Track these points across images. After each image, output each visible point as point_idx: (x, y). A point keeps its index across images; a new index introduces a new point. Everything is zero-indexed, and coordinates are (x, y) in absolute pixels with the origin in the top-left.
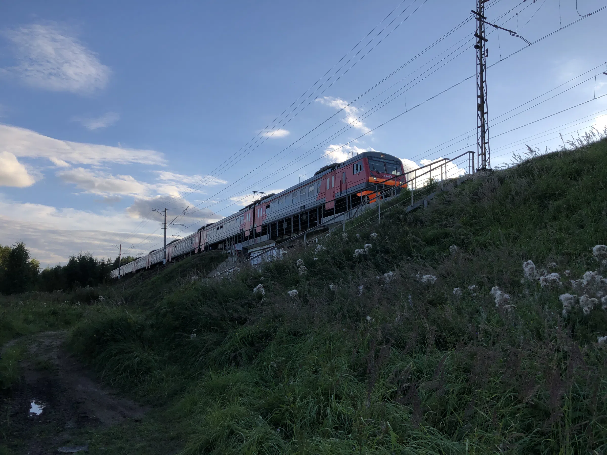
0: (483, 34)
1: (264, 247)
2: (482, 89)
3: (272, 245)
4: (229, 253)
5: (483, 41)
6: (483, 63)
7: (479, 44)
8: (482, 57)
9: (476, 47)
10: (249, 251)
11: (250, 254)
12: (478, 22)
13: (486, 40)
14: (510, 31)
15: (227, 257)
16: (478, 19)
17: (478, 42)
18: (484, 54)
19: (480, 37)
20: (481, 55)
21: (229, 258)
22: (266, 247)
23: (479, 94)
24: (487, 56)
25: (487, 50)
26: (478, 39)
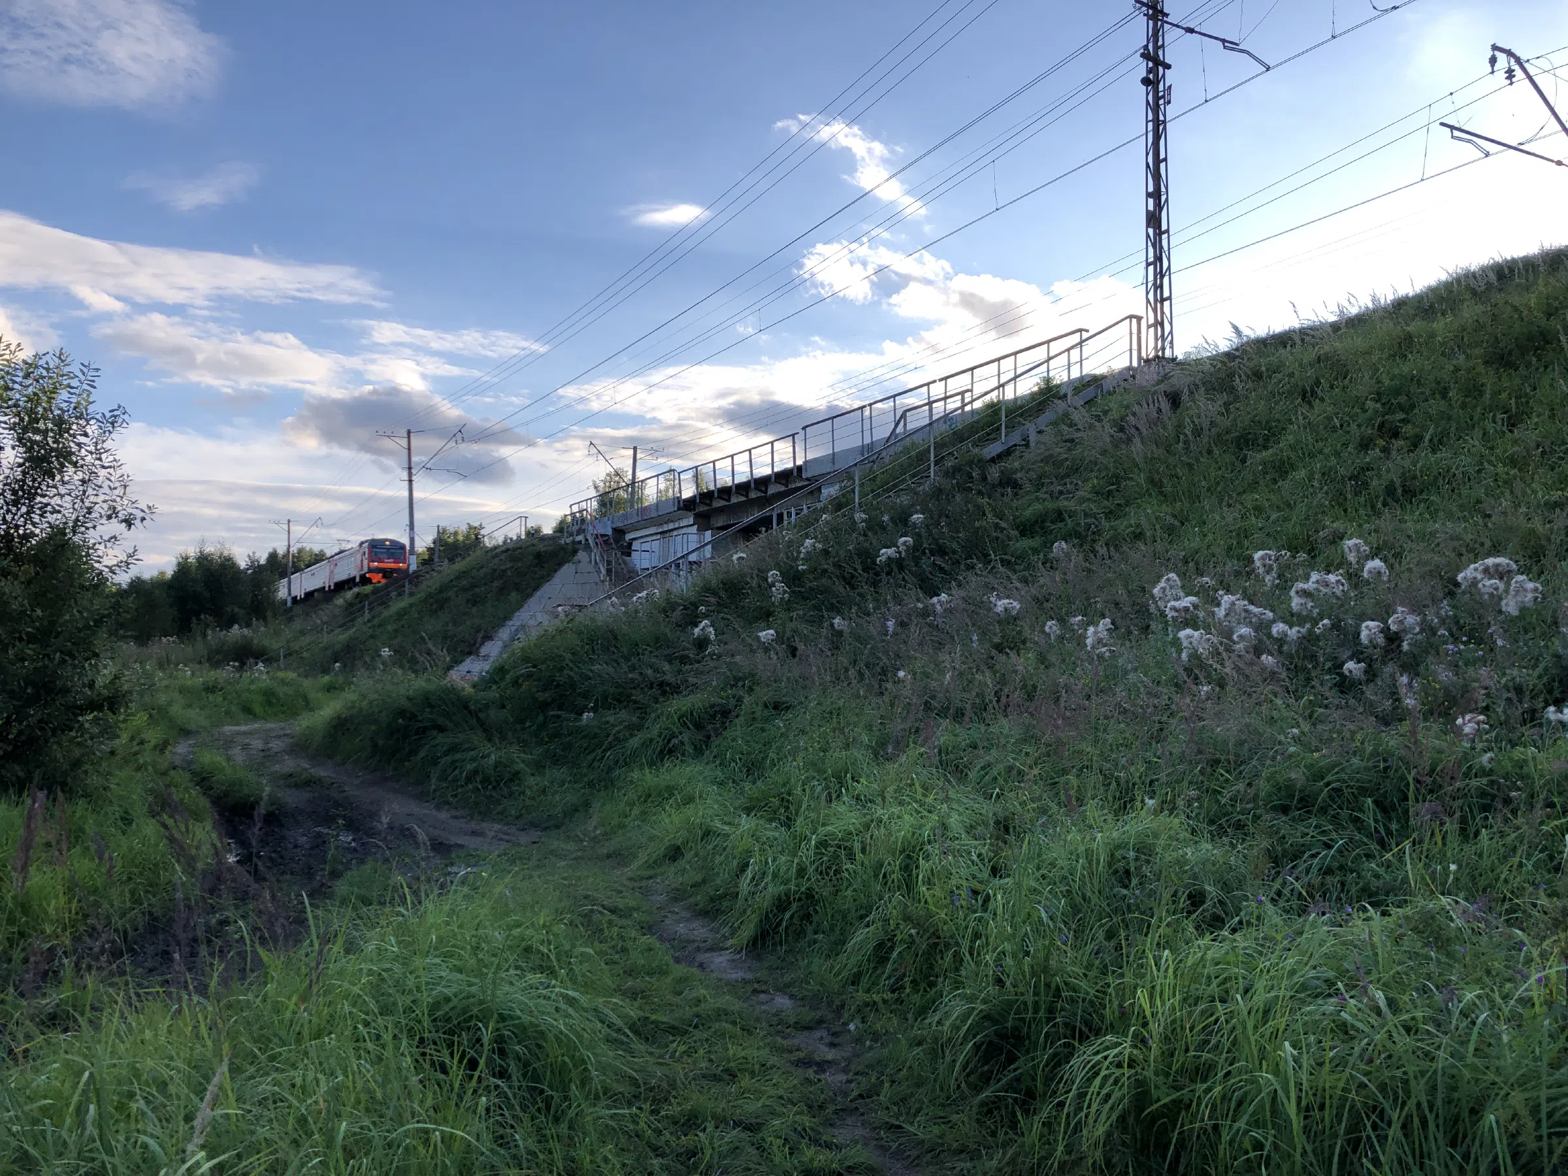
0: (1160, 53)
1: (665, 528)
2: (1157, 177)
3: (684, 523)
4: (580, 542)
5: (1161, 69)
6: (1161, 118)
7: (1151, 76)
8: (1158, 106)
9: (1146, 81)
10: (628, 537)
11: (630, 545)
12: (1151, 22)
13: (1168, 67)
14: (1224, 41)
15: (575, 552)
16: (1149, 17)
17: (1149, 71)
18: (1163, 97)
19: (1155, 61)
20: (1157, 98)
21: (582, 555)
22: (671, 526)
23: (1151, 189)
24: (1169, 102)
25: (1170, 87)
26: (1151, 64)
